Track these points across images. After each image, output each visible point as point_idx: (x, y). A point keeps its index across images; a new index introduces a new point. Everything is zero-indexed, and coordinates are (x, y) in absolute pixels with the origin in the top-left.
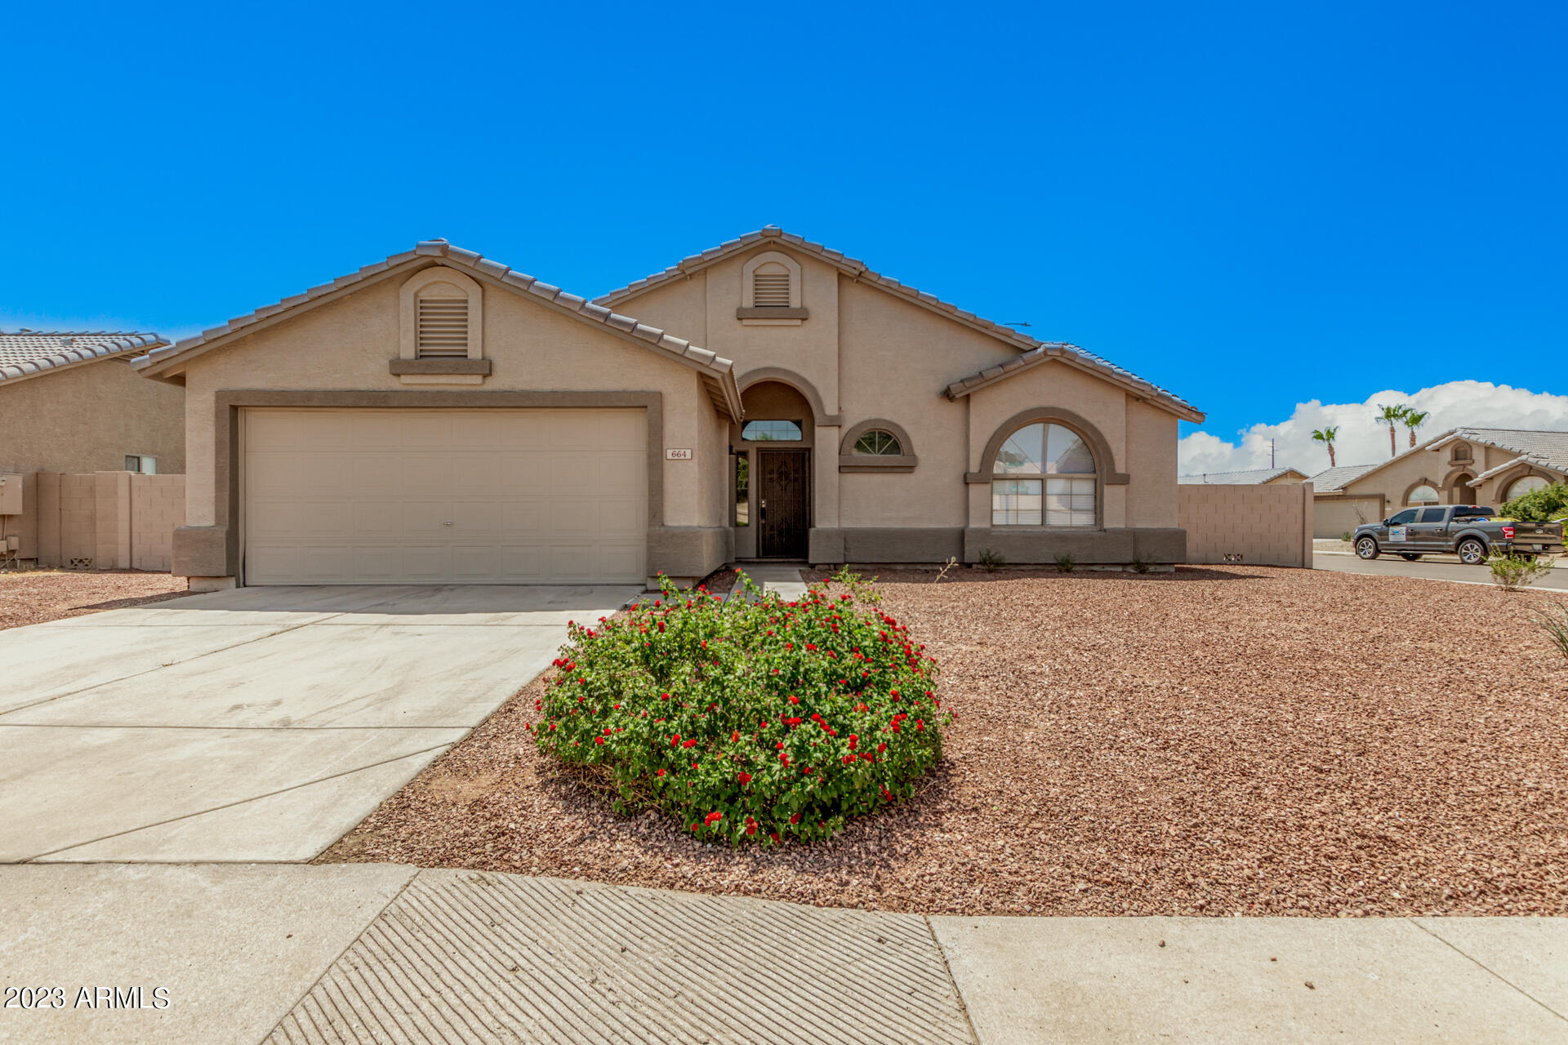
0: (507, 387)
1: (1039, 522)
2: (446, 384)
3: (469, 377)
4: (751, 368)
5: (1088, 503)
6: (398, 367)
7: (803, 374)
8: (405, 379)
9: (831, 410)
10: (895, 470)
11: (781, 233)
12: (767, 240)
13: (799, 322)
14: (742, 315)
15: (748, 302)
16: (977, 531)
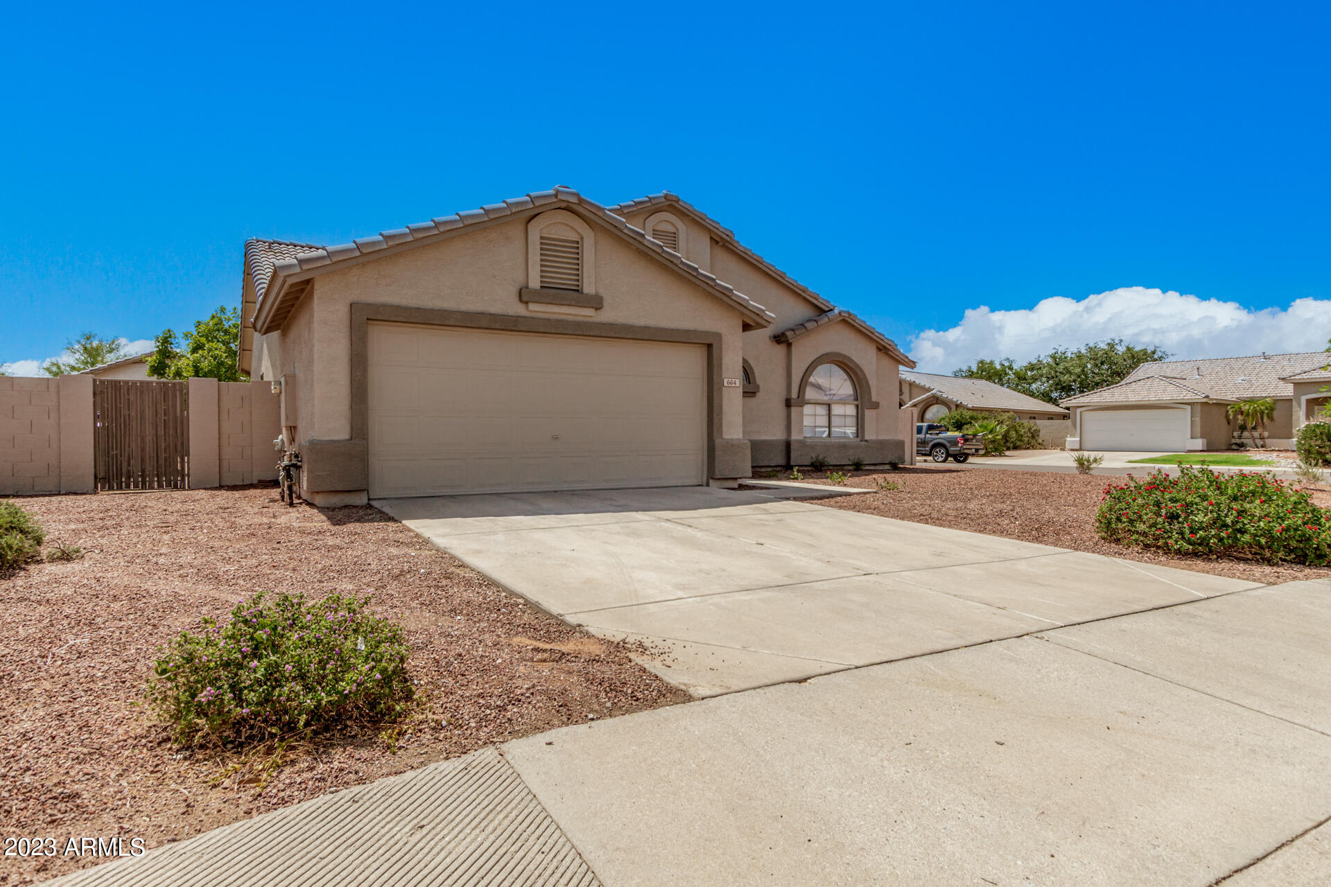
0: (611, 320)
1: (827, 435)
2: (567, 314)
3: (585, 309)
6: (524, 295)
8: (532, 307)
16: (797, 441)
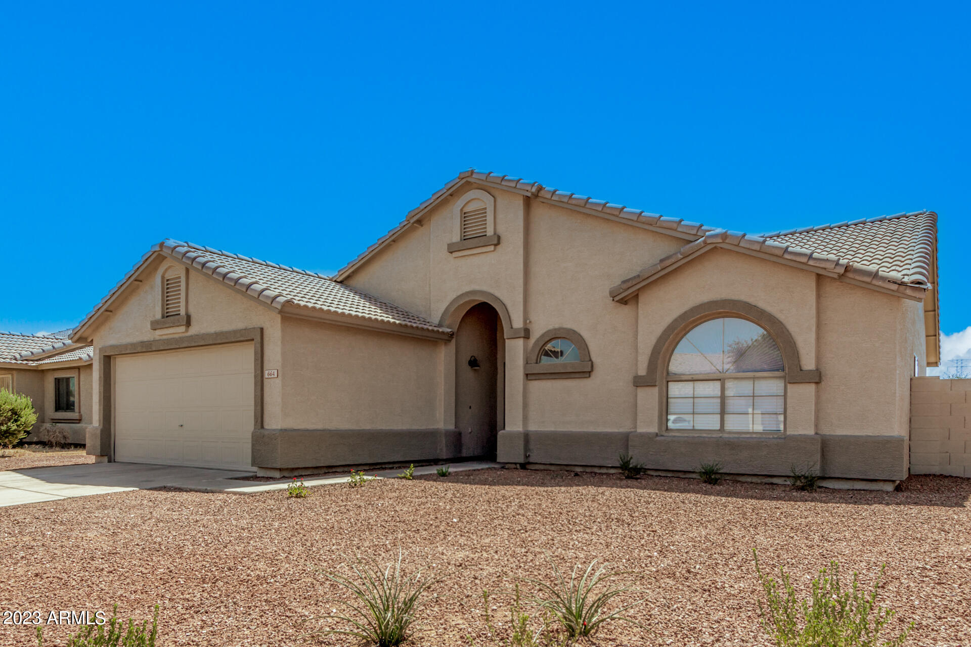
0: (198, 333)
1: (718, 427)
2: (173, 333)
3: (180, 328)
4: (460, 293)
5: (776, 405)
6: (152, 325)
7: (497, 294)
8: (158, 332)
9: (518, 323)
10: (573, 376)
11: (472, 172)
12: (464, 180)
13: (492, 248)
14: (452, 249)
15: (456, 238)
16: (642, 435)
